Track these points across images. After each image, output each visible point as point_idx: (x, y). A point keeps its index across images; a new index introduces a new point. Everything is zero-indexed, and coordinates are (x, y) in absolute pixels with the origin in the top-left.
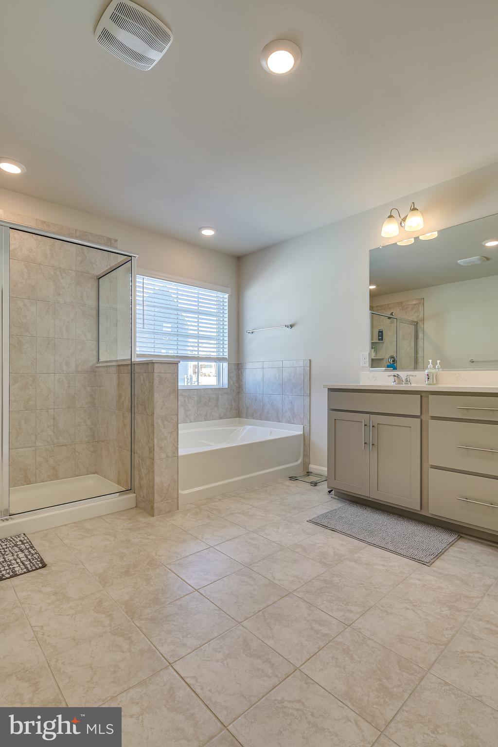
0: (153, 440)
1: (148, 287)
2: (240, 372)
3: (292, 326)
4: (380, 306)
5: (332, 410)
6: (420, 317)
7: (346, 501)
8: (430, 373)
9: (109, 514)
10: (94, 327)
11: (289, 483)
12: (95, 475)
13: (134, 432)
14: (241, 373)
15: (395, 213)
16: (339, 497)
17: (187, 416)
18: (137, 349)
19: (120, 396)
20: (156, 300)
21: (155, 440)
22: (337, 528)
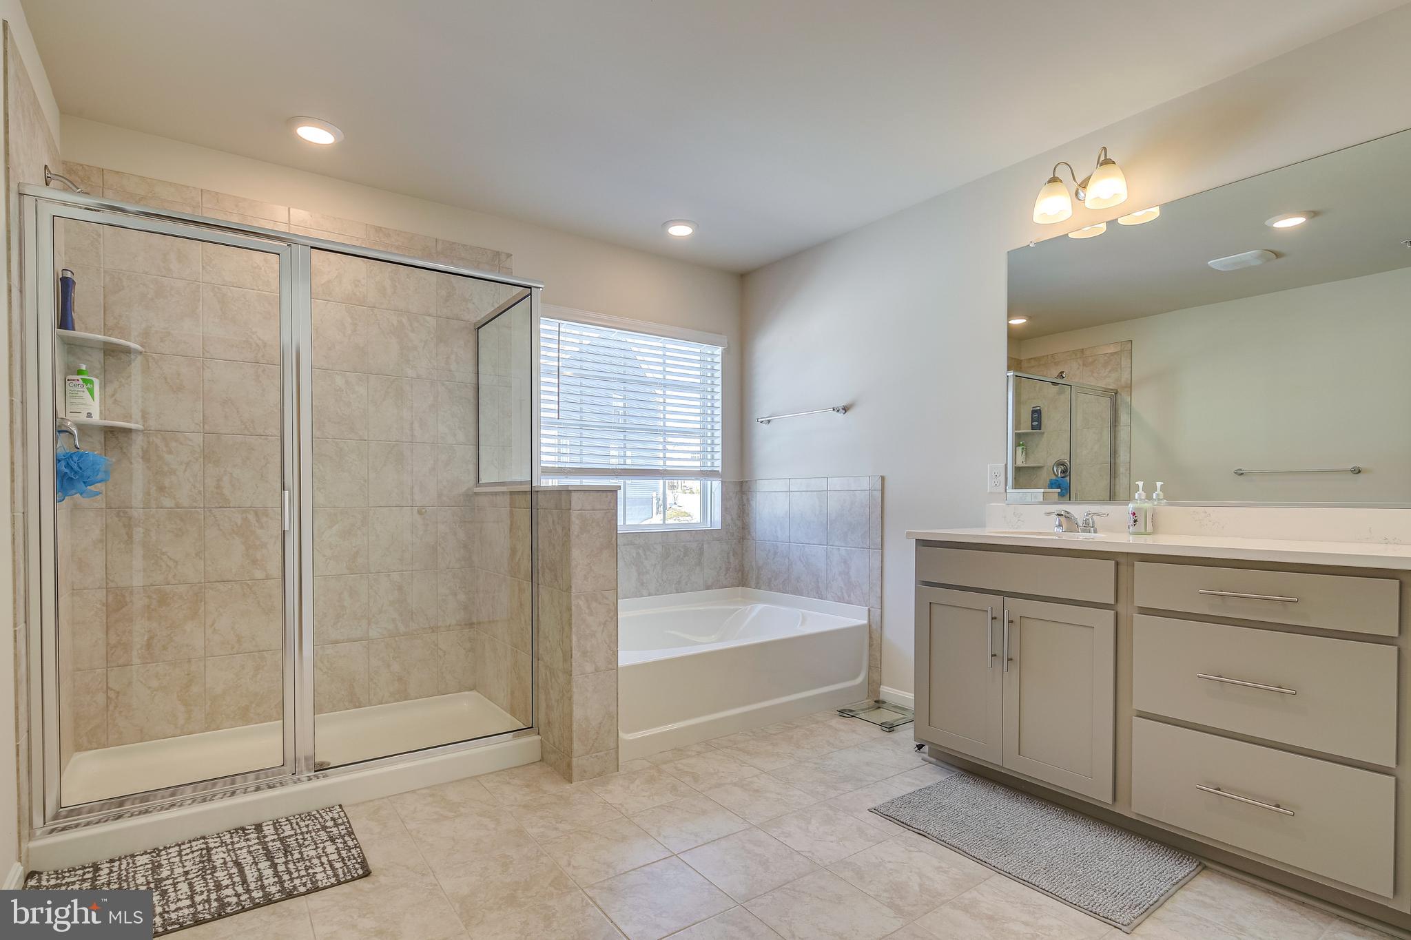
0: (569, 638)
1: (568, 339)
2: (745, 498)
3: (846, 409)
4: (1035, 358)
5: (924, 584)
6: (1123, 380)
7: (954, 769)
8: (1140, 509)
9: (492, 773)
10: (470, 418)
11: (837, 722)
12: (474, 693)
13: (538, 620)
14: (748, 499)
15: (1062, 173)
16: (937, 759)
17: (642, 584)
18: (544, 458)
19: (513, 552)
20: (586, 365)
21: (574, 638)
22: (931, 830)
